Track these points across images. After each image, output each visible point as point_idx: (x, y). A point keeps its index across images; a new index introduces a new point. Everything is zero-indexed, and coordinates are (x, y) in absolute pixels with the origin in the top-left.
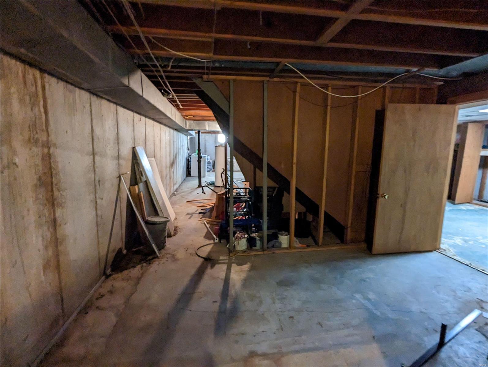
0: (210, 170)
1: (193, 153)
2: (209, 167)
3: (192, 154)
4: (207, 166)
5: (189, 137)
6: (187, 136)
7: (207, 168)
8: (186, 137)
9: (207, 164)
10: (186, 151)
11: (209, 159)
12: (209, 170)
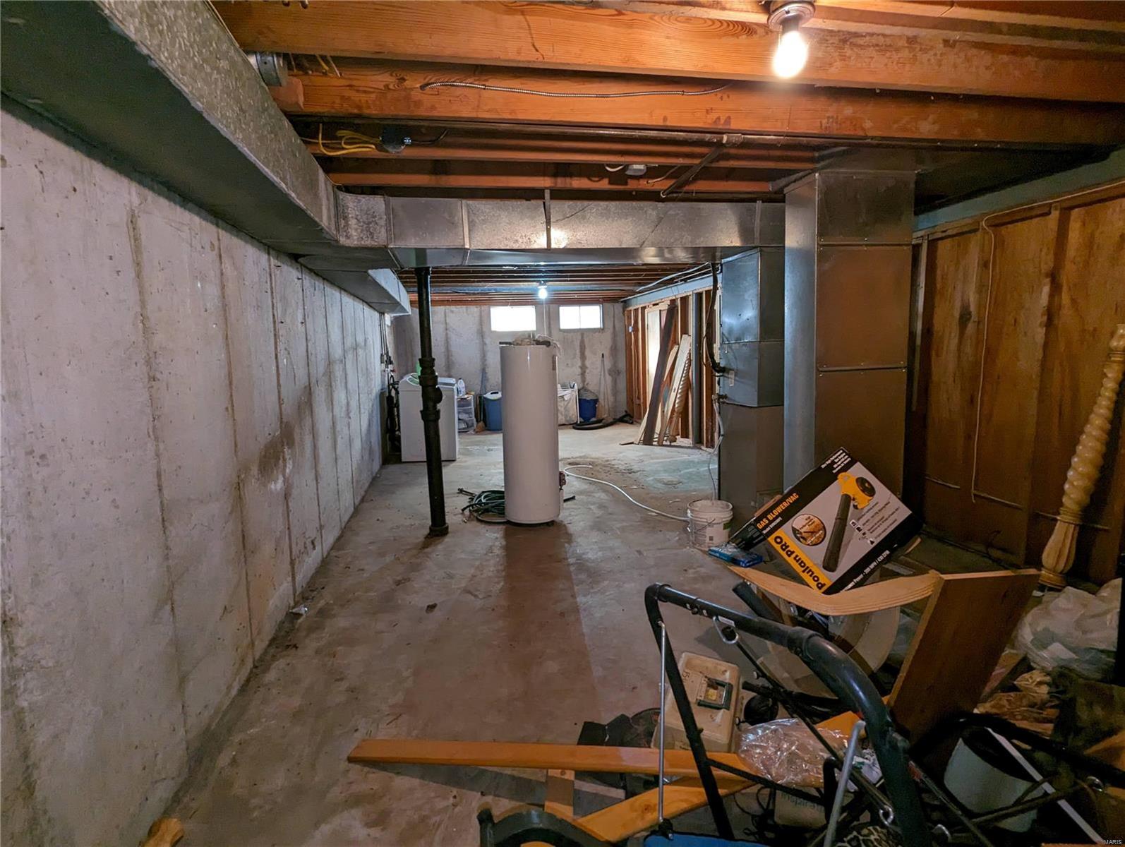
0: (469, 426)
1: (407, 373)
2: (464, 416)
3: (402, 378)
4: (459, 413)
5: (388, 319)
6: (382, 314)
7: (459, 419)
8: (377, 315)
9: (459, 406)
10: (377, 367)
11: (463, 390)
12: (463, 426)
